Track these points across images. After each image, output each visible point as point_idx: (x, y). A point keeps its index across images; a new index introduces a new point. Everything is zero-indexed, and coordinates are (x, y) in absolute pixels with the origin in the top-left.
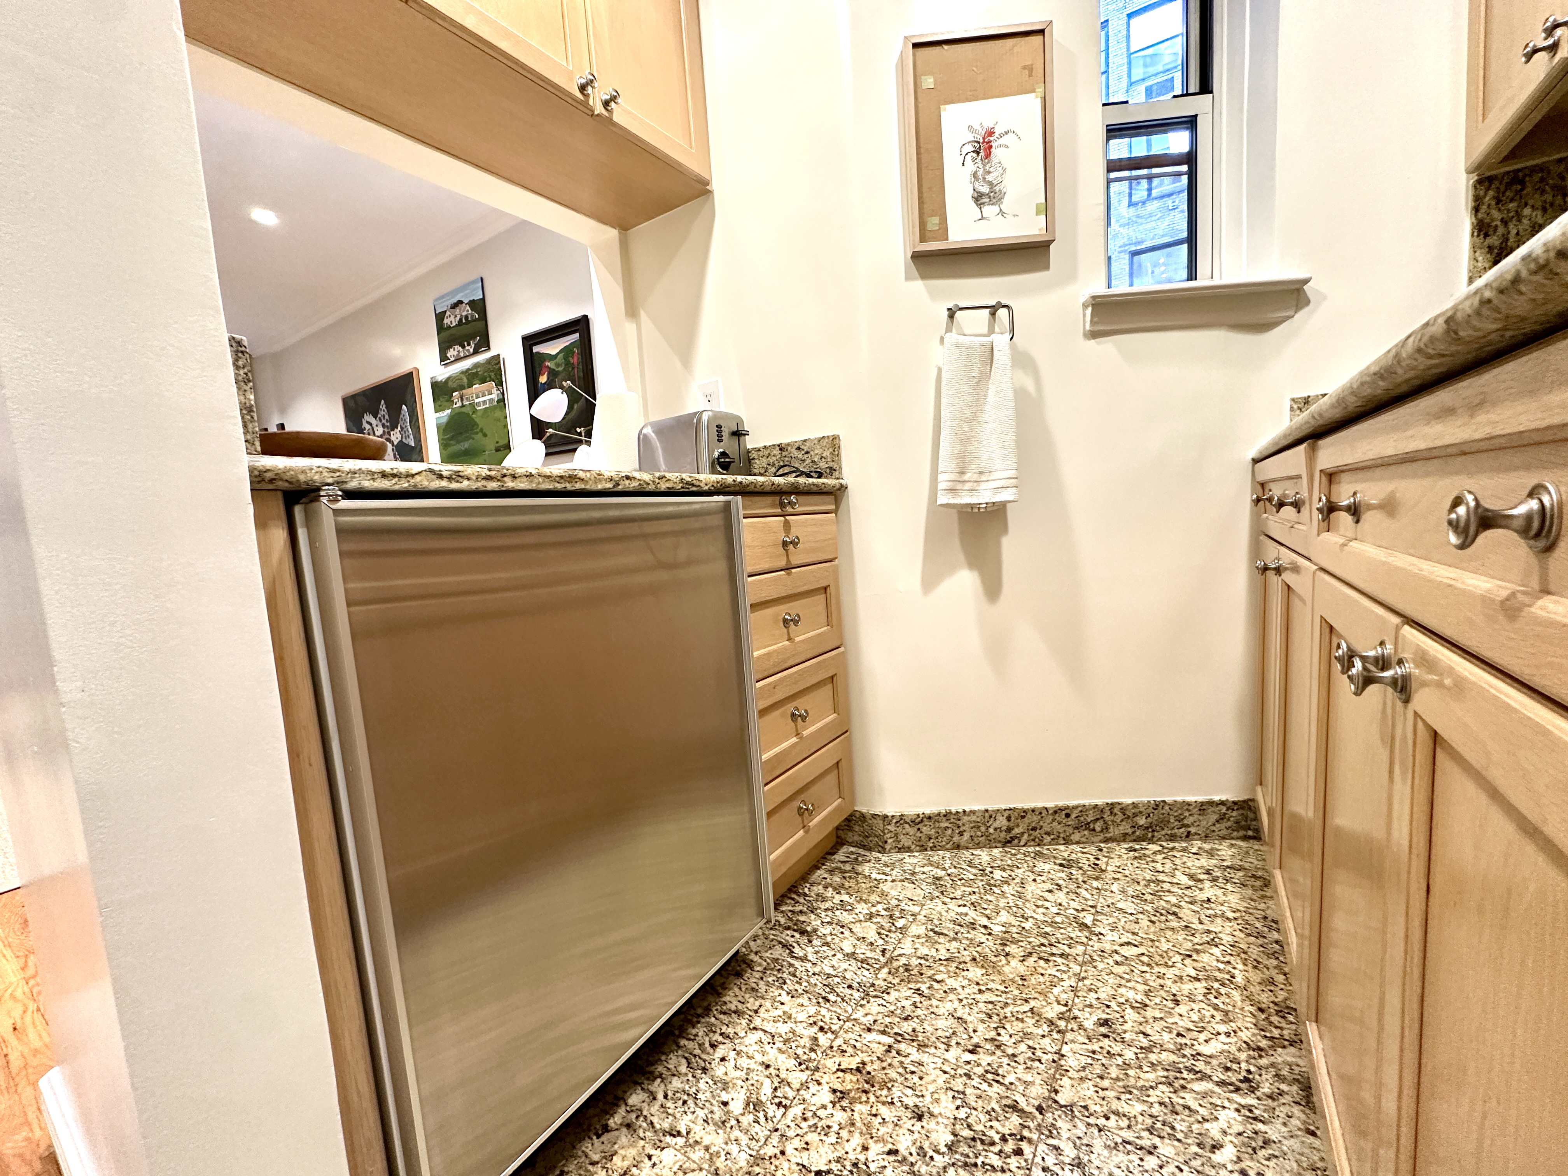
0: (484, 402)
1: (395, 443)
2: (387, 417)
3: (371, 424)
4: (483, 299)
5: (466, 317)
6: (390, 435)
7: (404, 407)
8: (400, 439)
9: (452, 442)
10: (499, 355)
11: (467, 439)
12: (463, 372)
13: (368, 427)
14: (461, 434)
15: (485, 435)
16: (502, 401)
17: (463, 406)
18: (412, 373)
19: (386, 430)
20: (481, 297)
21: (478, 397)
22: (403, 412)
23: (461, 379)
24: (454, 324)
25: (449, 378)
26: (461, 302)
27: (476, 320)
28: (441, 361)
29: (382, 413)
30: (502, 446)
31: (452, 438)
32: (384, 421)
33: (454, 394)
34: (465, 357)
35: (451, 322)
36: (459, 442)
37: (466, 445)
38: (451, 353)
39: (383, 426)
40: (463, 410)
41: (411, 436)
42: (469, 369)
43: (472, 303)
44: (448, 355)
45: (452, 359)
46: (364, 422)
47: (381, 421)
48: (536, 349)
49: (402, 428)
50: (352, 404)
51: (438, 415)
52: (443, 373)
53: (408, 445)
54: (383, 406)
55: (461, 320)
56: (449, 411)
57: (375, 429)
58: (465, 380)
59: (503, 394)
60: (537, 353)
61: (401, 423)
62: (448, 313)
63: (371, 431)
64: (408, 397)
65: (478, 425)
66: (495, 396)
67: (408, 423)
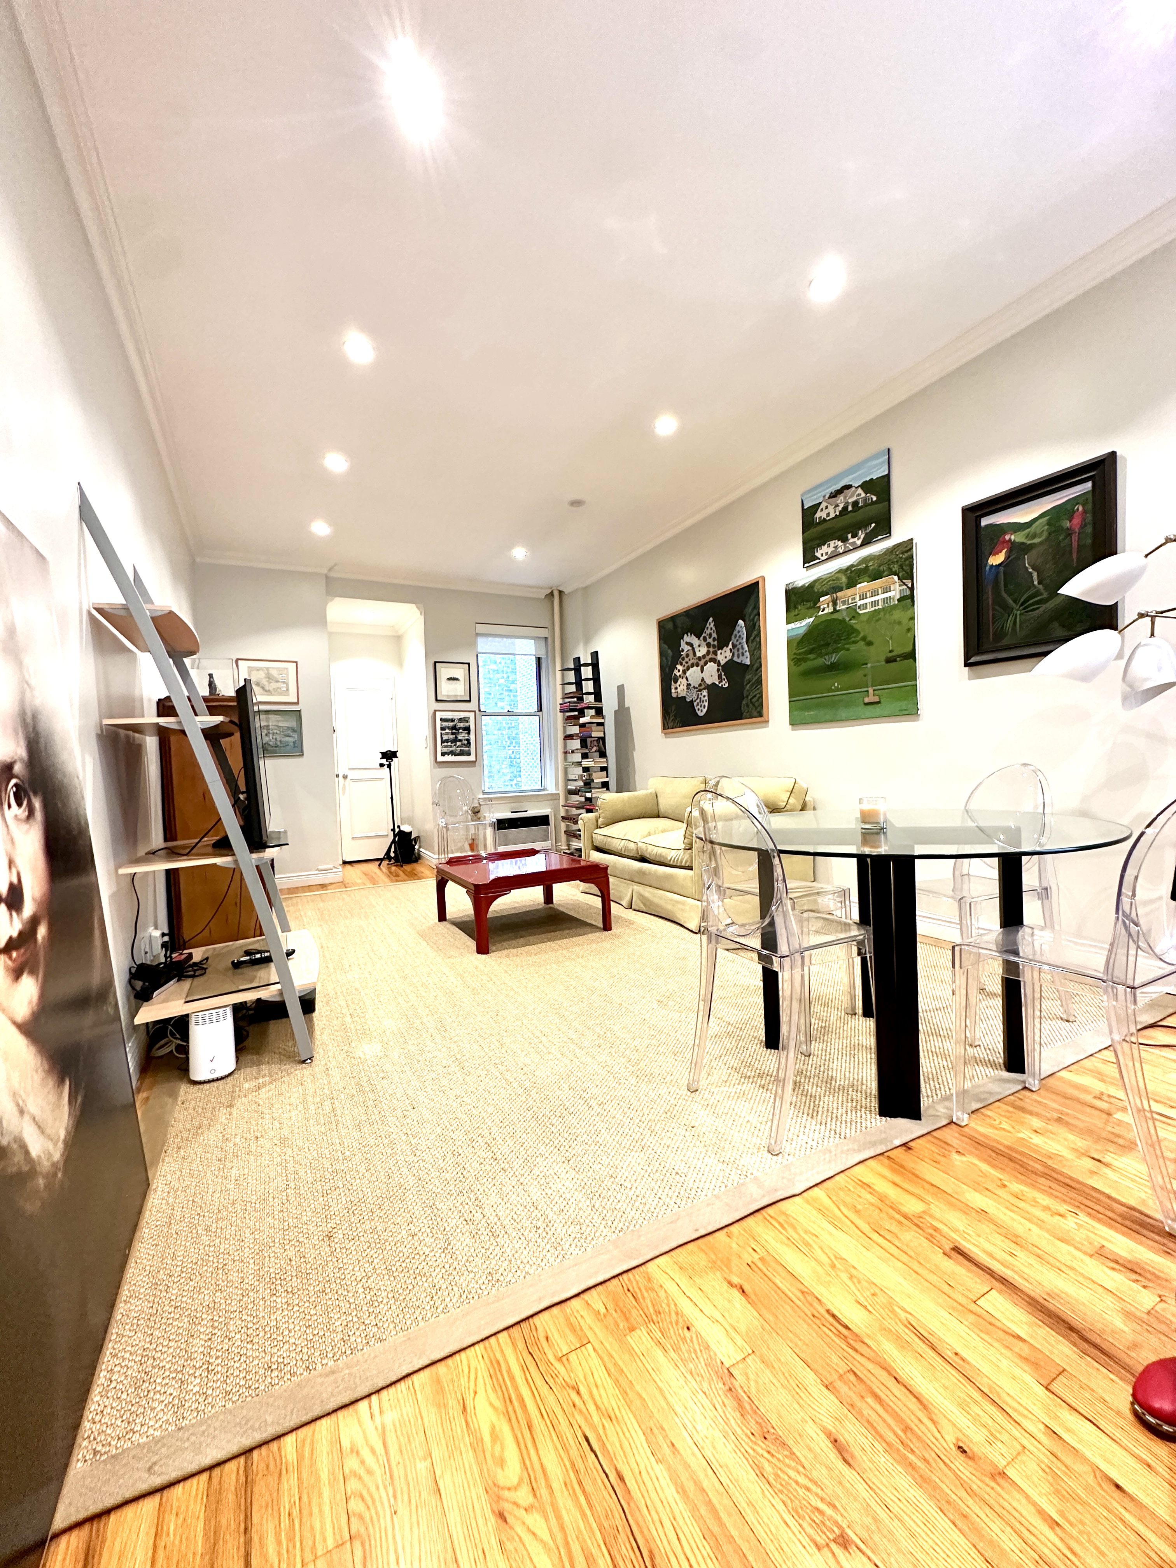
0: (874, 604)
1: (722, 663)
2: (714, 635)
3: (691, 645)
4: (888, 477)
5: (856, 503)
6: (716, 655)
7: (741, 622)
8: (729, 658)
9: (812, 656)
10: (912, 539)
11: (836, 651)
12: (840, 571)
13: (686, 648)
14: (828, 645)
15: (870, 644)
16: (909, 599)
17: (835, 611)
18: (758, 583)
19: (711, 650)
20: (886, 473)
21: (862, 598)
22: (737, 628)
23: (838, 579)
24: (832, 515)
25: (815, 581)
26: (848, 487)
27: (873, 503)
28: (804, 563)
29: (708, 632)
30: (899, 656)
31: (811, 652)
32: (709, 640)
33: (822, 599)
34: (845, 552)
35: (828, 514)
36: (821, 655)
37: (834, 658)
38: (822, 552)
39: (708, 645)
40: (835, 616)
41: (747, 654)
42: (852, 566)
43: (867, 486)
44: (818, 554)
45: (825, 557)
46: (683, 643)
47: (705, 639)
48: (985, 522)
49: (734, 646)
50: (670, 626)
51: (792, 626)
52: (804, 577)
53: (740, 664)
54: (711, 624)
55: (845, 508)
56: (811, 620)
57: (697, 650)
58: (844, 579)
59: (912, 589)
60: (987, 526)
61: (733, 640)
62: (823, 505)
63: (691, 653)
64: (749, 609)
65: (859, 633)
66: (896, 591)
67: (745, 640)
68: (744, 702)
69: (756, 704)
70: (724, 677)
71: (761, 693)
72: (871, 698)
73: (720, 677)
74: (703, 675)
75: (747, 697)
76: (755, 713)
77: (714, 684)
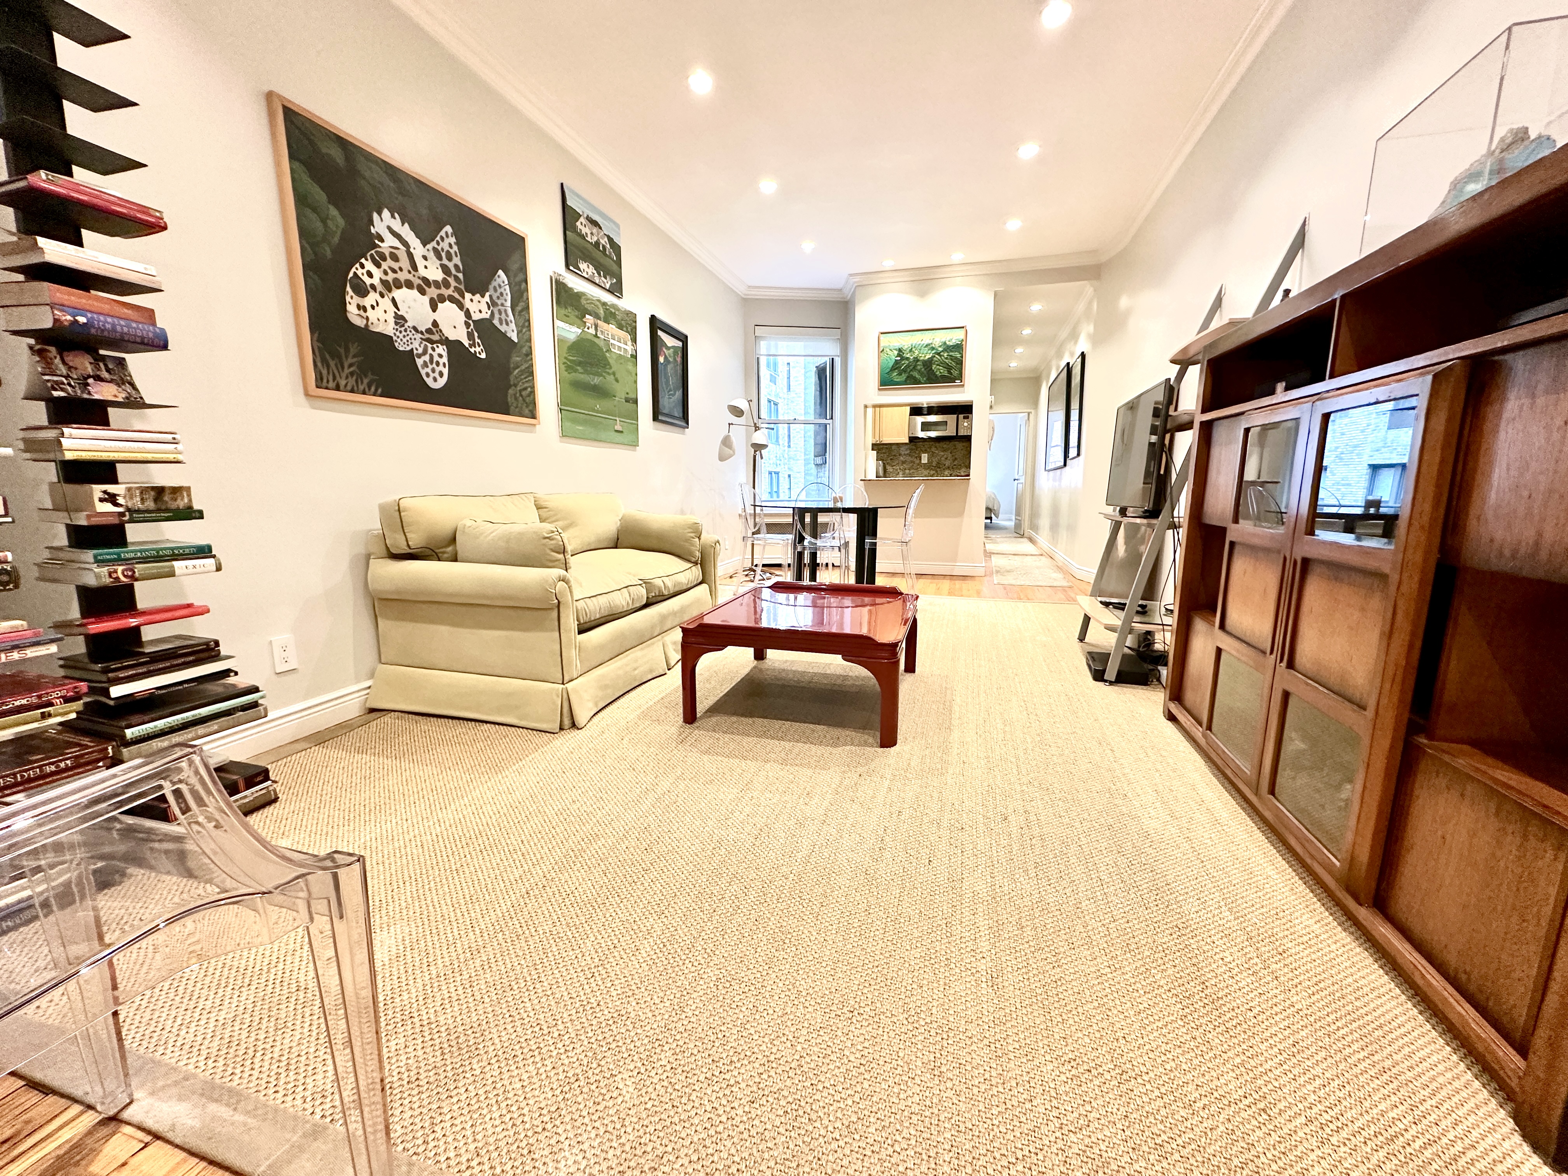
0: (619, 348)
1: (473, 315)
2: (457, 260)
3: (404, 242)
5: (604, 248)
6: (462, 296)
7: (502, 274)
8: (485, 315)
9: (581, 369)
11: (597, 374)
12: (598, 301)
13: (391, 240)
14: (590, 364)
15: (617, 381)
17: (596, 336)
18: (523, 239)
19: (453, 283)
20: (620, 244)
22: (497, 279)
23: (597, 306)
24: (589, 238)
25: (578, 292)
26: (599, 226)
27: (614, 261)
28: (566, 265)
29: (444, 247)
32: (446, 261)
33: (586, 315)
34: (600, 286)
35: (586, 235)
36: (586, 372)
37: (595, 380)
38: (581, 267)
39: (446, 271)
40: (596, 341)
41: (513, 325)
42: (606, 304)
43: (610, 242)
44: (578, 268)
45: (585, 275)
46: (380, 223)
49: (492, 302)
50: (334, 153)
51: (557, 322)
52: (567, 280)
53: (502, 333)
54: (449, 236)
55: (598, 244)
56: (578, 331)
57: (420, 262)
58: (601, 311)
61: (491, 292)
62: (583, 220)
63: (403, 257)
64: (513, 266)
65: (610, 367)
66: (630, 347)
67: (508, 303)
68: (511, 391)
69: (527, 400)
70: (477, 340)
71: (533, 387)
72: (618, 427)
73: (470, 336)
74: (436, 316)
75: (515, 385)
76: (527, 411)
77: (459, 343)
